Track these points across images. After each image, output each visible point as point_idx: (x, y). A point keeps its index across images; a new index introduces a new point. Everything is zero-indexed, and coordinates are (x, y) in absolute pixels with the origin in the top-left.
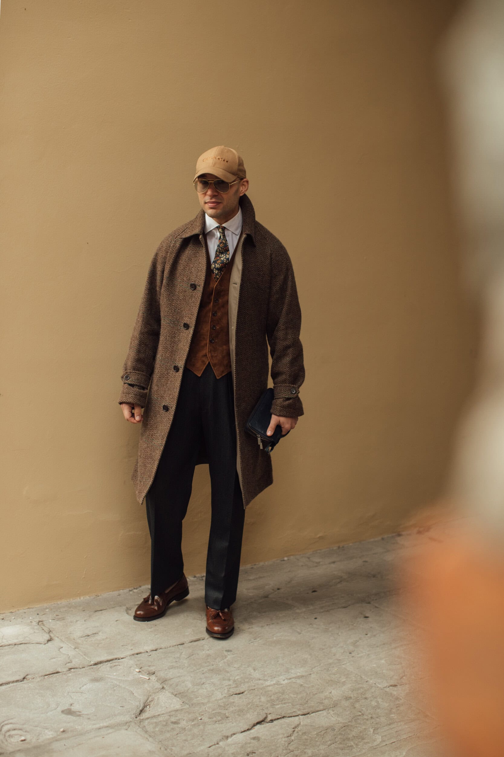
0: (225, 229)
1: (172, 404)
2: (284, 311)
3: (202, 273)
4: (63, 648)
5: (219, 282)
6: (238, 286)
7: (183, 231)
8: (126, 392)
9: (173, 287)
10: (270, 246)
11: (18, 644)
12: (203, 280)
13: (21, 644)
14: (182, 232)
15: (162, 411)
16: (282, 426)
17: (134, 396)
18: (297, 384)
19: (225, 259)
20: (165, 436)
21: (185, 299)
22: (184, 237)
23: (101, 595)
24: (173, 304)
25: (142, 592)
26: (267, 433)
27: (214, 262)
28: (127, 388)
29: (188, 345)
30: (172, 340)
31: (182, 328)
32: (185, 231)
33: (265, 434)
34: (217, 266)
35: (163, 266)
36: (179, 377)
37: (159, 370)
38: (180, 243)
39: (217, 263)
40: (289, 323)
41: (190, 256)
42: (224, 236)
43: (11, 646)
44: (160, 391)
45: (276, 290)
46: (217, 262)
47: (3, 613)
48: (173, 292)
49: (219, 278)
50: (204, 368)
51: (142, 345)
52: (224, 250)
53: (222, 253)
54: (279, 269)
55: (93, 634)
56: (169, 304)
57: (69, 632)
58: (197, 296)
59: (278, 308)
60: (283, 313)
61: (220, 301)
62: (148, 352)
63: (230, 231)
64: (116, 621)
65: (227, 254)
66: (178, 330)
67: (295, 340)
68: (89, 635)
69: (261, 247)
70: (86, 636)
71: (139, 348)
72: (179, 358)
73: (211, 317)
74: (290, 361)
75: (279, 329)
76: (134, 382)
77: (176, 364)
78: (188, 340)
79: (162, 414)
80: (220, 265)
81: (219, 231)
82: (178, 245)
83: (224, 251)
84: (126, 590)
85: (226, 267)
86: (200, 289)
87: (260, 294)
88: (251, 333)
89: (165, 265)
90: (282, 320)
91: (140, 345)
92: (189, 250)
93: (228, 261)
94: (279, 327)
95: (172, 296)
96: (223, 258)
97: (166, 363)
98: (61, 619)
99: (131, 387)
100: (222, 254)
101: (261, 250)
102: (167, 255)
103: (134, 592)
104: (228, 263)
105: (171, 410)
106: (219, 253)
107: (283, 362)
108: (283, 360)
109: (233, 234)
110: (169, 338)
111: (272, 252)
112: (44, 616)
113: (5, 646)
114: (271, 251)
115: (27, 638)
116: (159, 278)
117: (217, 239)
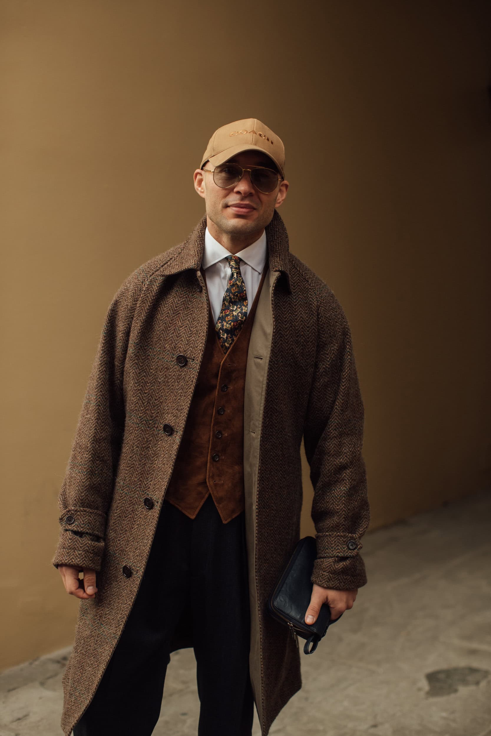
0: (241, 263)
1: (139, 565)
2: (337, 405)
3: (199, 337)
5: (229, 355)
6: (265, 363)
7: (165, 264)
8: (69, 546)
9: (145, 361)
10: (315, 293)
12: (200, 350)
14: (162, 266)
15: (122, 577)
16: (332, 606)
17: (84, 554)
18: (357, 533)
19: (240, 314)
20: (122, 621)
21: (168, 382)
22: (168, 274)
24: (146, 390)
26: (305, 619)
27: (219, 318)
28: (70, 539)
29: (171, 463)
30: (143, 453)
31: (161, 432)
32: (169, 263)
33: (302, 621)
34: (226, 326)
35: (128, 324)
36: (153, 519)
37: (118, 503)
38: (158, 284)
39: (225, 321)
40: (345, 425)
41: (176, 307)
42: (239, 273)
44: (119, 540)
45: (324, 368)
46: (227, 318)
48: (146, 369)
49: (229, 348)
50: (202, 504)
51: (97, 460)
52: (237, 298)
53: (234, 303)
54: (330, 333)
56: (139, 390)
58: (188, 377)
59: (326, 399)
60: (336, 408)
61: (231, 387)
62: (106, 473)
63: (248, 266)
65: (244, 305)
66: (153, 435)
67: (355, 456)
69: (299, 294)
71: (91, 467)
72: (155, 485)
73: (215, 416)
74: (347, 493)
75: (329, 435)
76: (82, 528)
77: (148, 494)
78: (170, 454)
79: (121, 582)
80: (230, 324)
81: (230, 266)
82: (155, 287)
83: (238, 300)
85: (241, 328)
86: (195, 365)
87: (297, 376)
88: (281, 444)
89: (131, 322)
90: (334, 421)
91: (93, 460)
92: (175, 297)
93: (244, 317)
94: (329, 432)
95: (145, 376)
96: (236, 311)
97: (131, 492)
99: (78, 537)
100: (235, 305)
101: (300, 300)
102: (136, 304)
104: (245, 320)
105: (135, 575)
106: (229, 304)
107: (333, 493)
108: (334, 490)
109: (254, 271)
110: (137, 450)
111: (319, 304)
114: (318, 302)
116: (121, 344)
117: (224, 278)
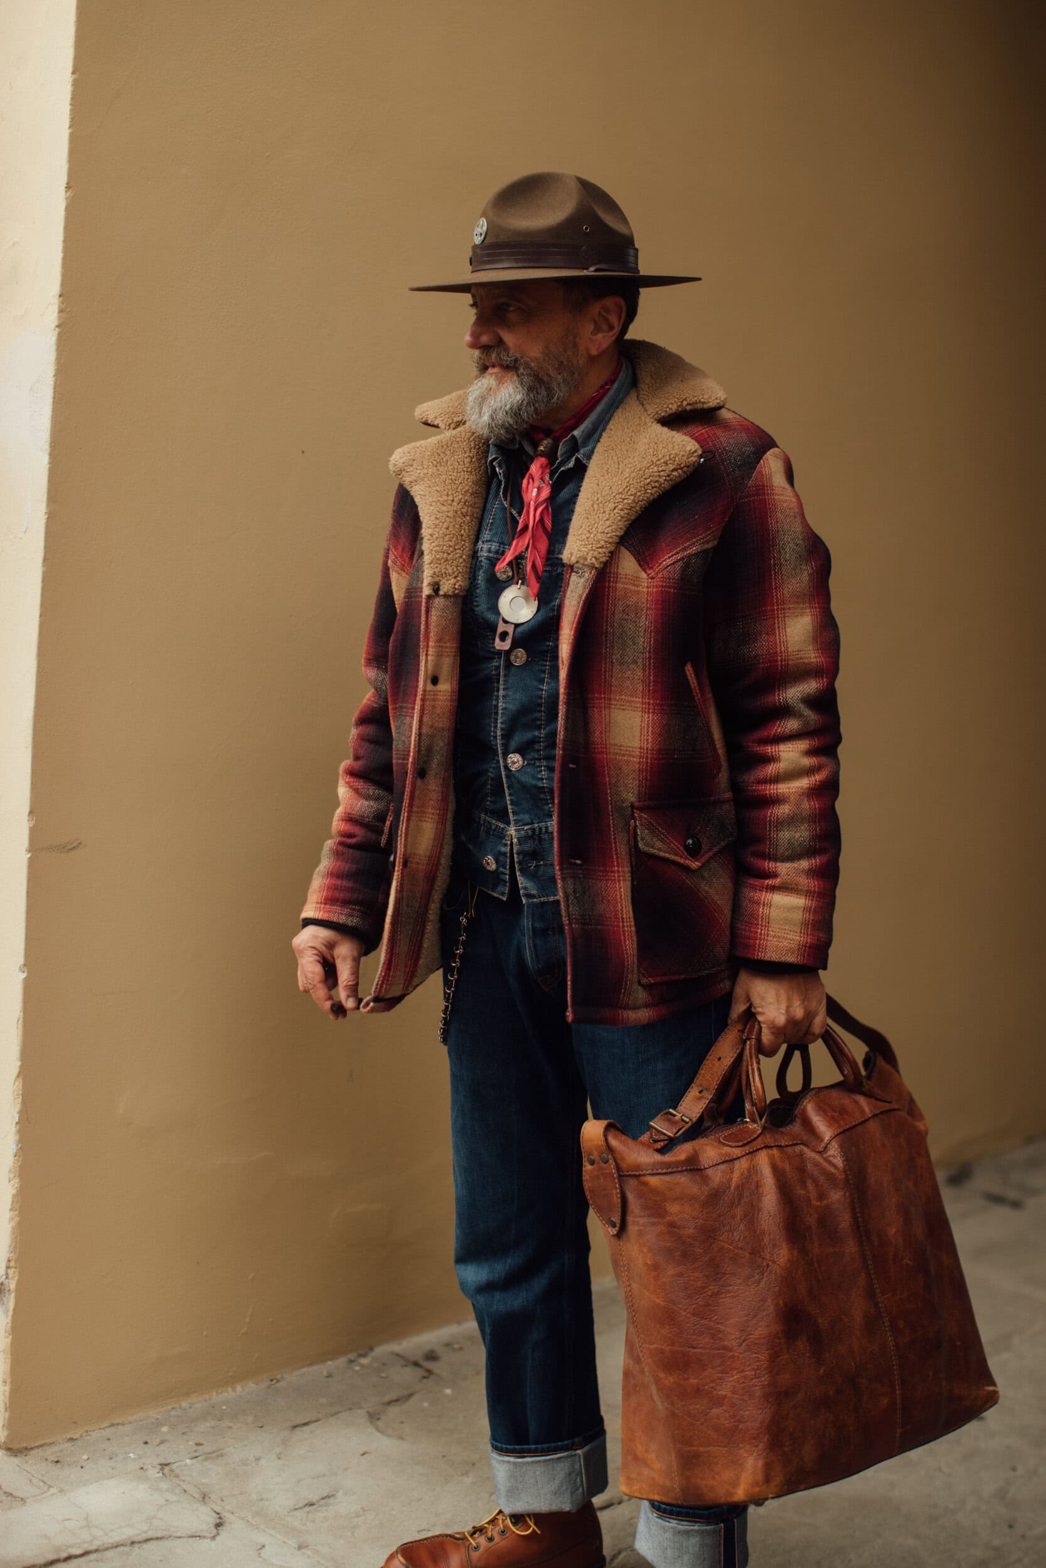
4: (267, 1547)
11: (140, 1542)
13: (147, 1540)
23: (282, 1377)
25: (384, 1364)
43: (121, 1549)
47: (51, 1444)
55: (323, 1499)
57: (254, 1497)
64: (363, 1454)
68: (314, 1501)
70: (306, 1505)
84: (341, 1361)
98: (213, 1455)
103: (362, 1366)
112: (162, 1447)
113: (104, 1550)
115: (156, 1522)
